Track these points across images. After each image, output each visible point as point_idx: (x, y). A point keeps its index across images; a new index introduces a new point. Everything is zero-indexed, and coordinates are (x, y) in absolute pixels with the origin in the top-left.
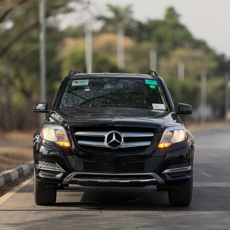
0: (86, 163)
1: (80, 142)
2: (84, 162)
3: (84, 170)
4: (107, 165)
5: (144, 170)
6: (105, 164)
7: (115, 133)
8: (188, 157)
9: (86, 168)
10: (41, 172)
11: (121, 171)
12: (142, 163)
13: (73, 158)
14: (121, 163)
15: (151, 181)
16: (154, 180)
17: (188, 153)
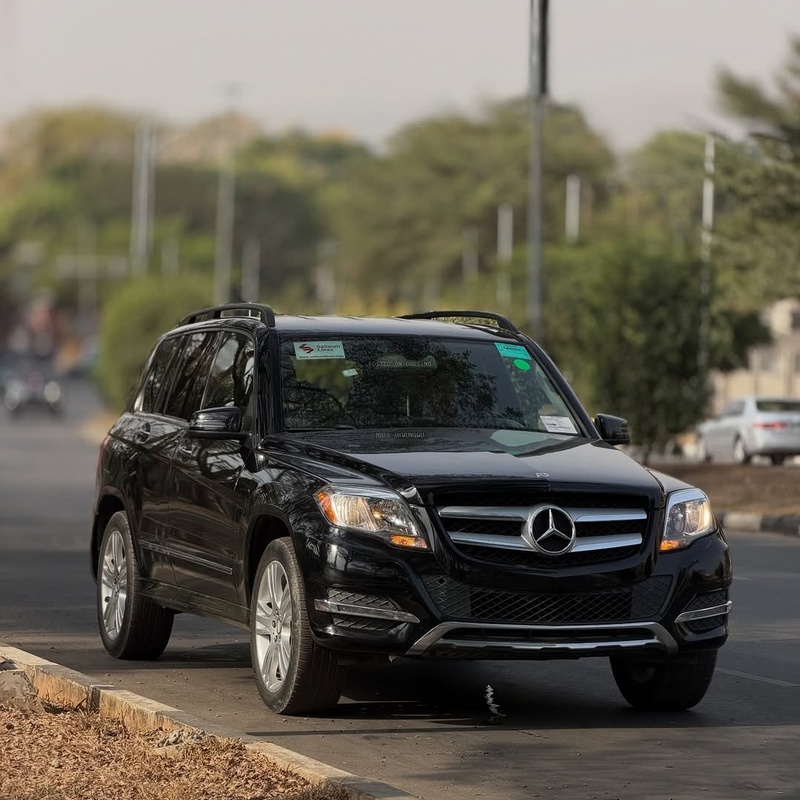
0: (477, 595)
1: (456, 537)
2: (471, 592)
3: (473, 615)
4: (536, 602)
5: (629, 615)
6: (530, 599)
7: (553, 511)
8: (724, 575)
9: (478, 611)
10: (337, 621)
11: (572, 618)
12: (627, 595)
13: (441, 581)
14: (573, 597)
15: (647, 644)
16: (655, 641)
17: (724, 563)
